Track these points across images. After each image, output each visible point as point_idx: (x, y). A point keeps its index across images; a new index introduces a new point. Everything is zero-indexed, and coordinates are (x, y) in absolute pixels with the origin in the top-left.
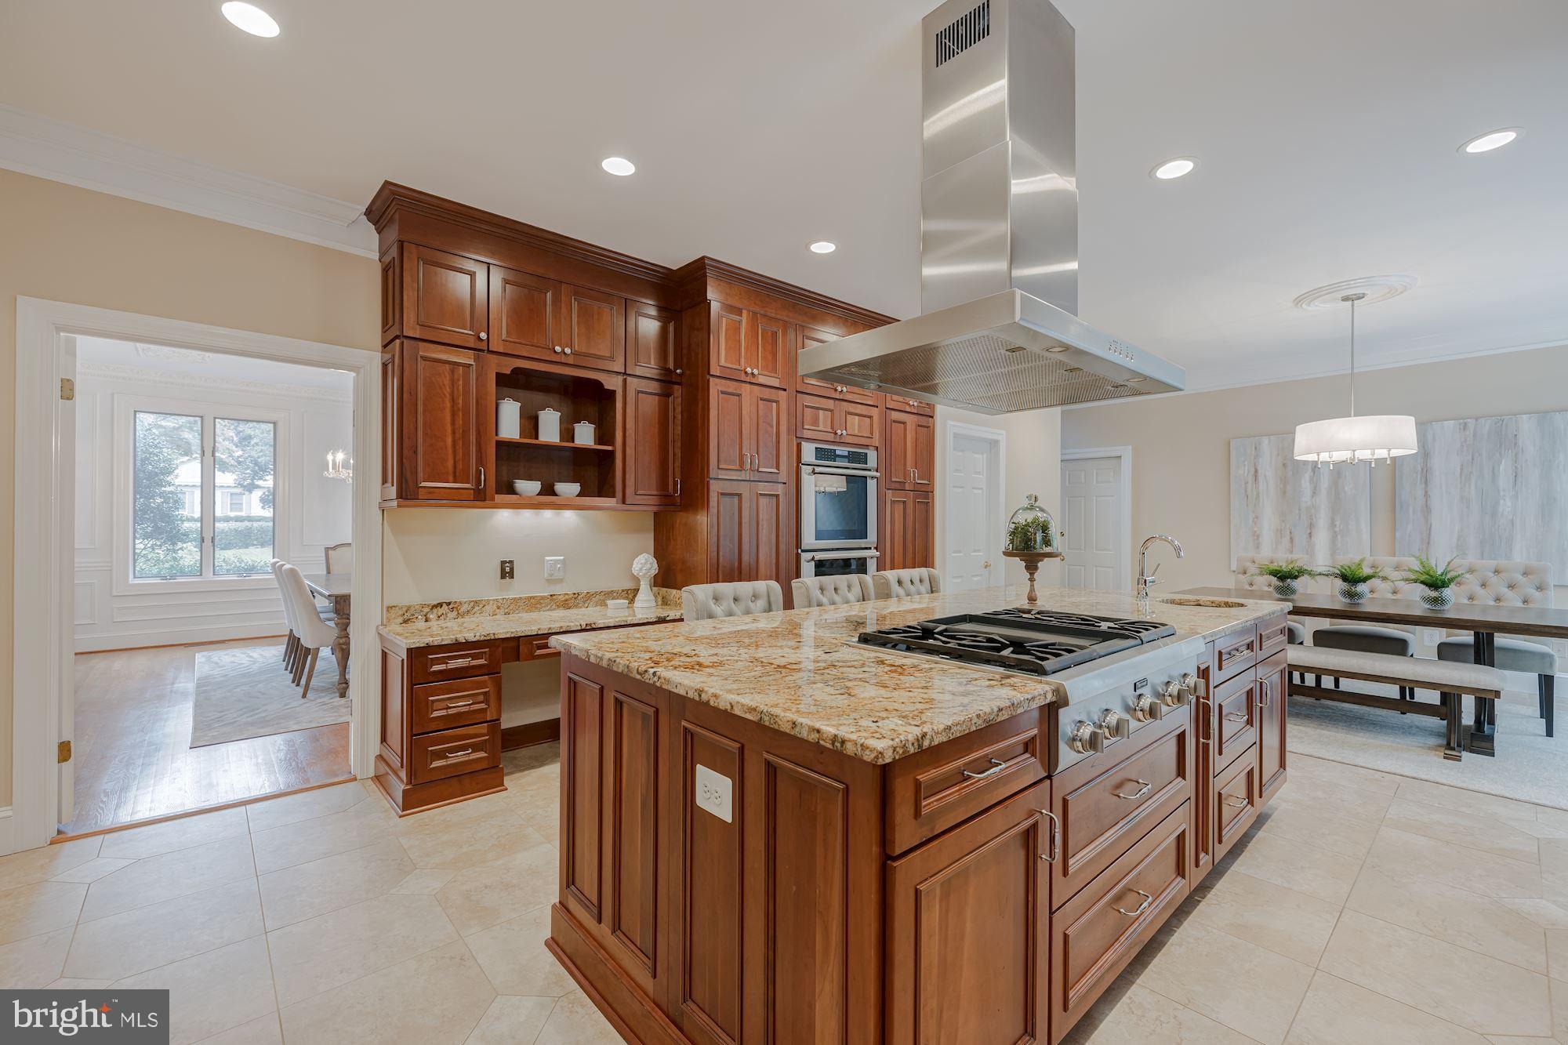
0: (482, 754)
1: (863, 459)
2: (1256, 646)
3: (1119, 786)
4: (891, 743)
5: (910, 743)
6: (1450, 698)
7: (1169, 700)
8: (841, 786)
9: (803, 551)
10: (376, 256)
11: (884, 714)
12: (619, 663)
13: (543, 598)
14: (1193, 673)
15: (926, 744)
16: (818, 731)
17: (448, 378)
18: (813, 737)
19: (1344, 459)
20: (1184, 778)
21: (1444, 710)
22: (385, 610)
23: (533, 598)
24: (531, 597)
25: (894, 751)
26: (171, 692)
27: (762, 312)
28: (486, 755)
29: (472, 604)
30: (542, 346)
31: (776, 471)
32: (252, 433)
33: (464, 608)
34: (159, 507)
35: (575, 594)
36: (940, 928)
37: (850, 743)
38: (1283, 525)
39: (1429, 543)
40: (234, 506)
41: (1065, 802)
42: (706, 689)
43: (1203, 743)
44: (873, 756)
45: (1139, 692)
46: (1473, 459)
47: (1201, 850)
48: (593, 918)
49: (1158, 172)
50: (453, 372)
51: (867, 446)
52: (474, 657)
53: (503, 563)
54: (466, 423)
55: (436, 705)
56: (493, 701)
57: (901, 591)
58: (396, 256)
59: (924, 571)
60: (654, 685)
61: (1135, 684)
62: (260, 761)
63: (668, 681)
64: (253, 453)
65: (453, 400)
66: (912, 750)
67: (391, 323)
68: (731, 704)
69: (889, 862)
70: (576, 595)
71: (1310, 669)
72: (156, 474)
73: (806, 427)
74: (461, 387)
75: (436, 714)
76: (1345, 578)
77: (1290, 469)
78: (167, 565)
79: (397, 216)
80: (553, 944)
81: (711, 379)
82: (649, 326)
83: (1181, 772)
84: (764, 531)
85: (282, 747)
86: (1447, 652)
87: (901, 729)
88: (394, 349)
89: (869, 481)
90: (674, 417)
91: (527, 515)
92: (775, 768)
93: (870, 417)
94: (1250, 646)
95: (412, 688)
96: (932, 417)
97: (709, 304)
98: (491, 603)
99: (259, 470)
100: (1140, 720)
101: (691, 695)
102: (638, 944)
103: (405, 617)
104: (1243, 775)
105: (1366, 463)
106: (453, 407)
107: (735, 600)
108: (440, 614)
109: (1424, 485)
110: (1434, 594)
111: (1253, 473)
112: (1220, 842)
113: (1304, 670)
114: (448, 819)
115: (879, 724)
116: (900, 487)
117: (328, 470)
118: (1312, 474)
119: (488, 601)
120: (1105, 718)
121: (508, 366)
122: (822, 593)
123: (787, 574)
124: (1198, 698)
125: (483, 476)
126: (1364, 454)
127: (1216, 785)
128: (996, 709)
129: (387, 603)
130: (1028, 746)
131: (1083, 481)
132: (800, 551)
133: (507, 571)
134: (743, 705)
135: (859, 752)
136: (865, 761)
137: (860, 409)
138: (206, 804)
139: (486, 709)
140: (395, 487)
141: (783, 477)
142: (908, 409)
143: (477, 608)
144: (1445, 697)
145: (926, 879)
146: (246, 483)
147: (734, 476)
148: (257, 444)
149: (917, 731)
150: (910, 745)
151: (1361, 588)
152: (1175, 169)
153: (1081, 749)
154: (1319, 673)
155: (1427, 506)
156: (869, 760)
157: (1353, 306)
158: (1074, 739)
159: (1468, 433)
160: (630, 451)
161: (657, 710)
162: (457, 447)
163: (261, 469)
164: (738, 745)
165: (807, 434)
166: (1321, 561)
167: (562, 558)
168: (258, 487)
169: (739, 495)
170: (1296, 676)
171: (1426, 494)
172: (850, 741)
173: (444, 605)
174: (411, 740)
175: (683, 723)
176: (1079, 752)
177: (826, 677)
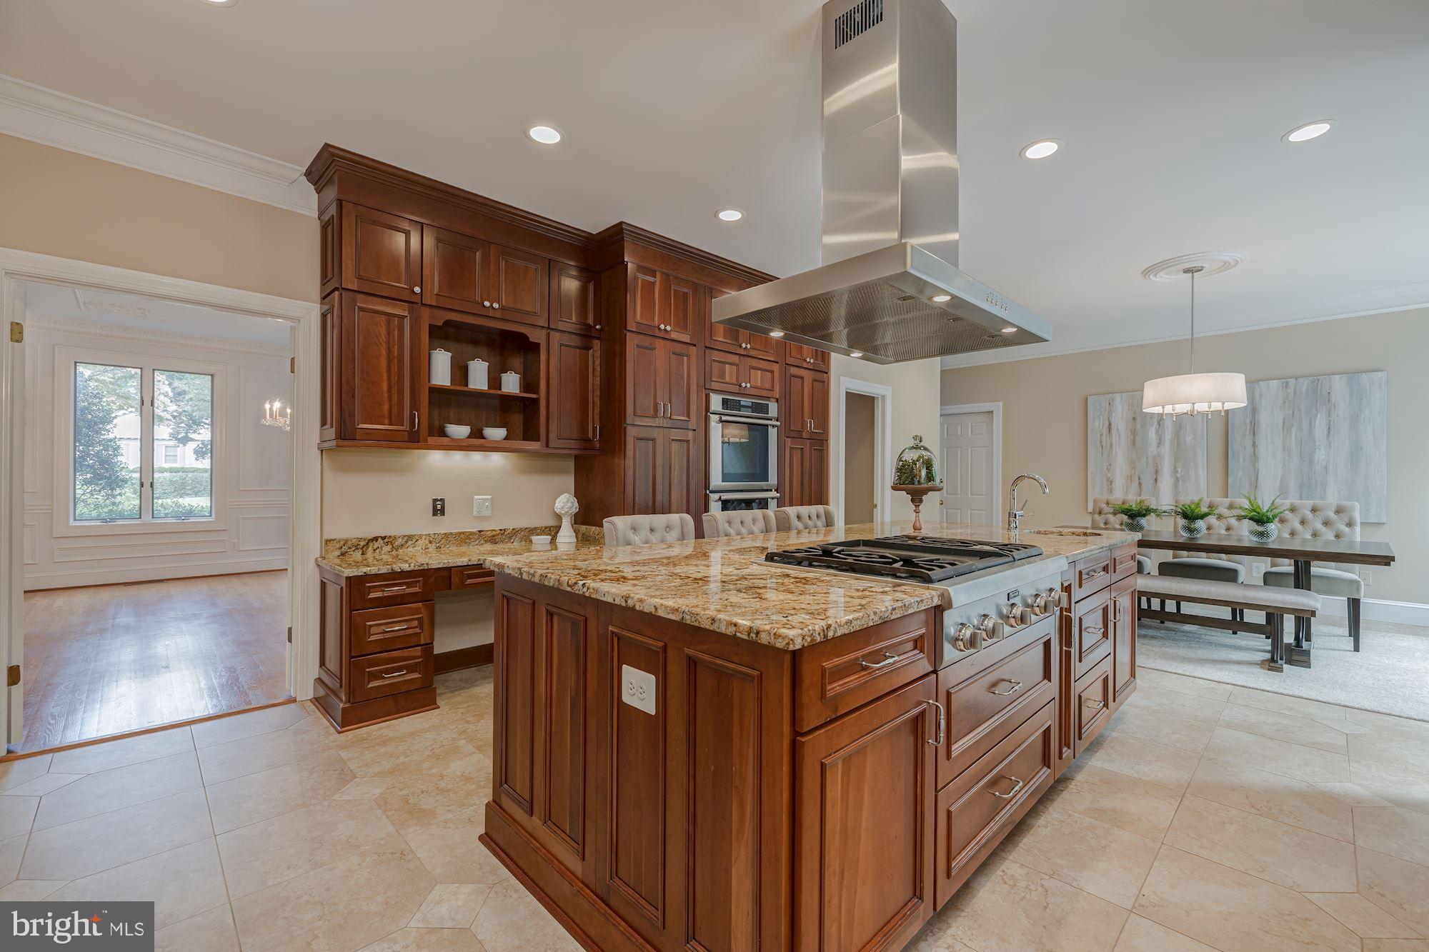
0: (416, 675)
1: (764, 409)
2: (1111, 569)
3: (995, 684)
4: (800, 631)
5: (817, 633)
6: (1274, 618)
7: (1037, 610)
8: (755, 673)
9: (711, 492)
10: (315, 214)
11: (793, 612)
12: (550, 578)
13: (472, 533)
14: (1058, 588)
15: (830, 634)
16: (735, 625)
17: (384, 329)
18: (731, 631)
19: (1185, 411)
20: (1050, 680)
21: (1268, 628)
22: (324, 543)
23: (463, 533)
24: (461, 533)
25: (803, 639)
26: (113, 626)
27: (674, 274)
28: (420, 676)
29: (405, 538)
30: (472, 300)
31: (687, 419)
32: (187, 389)
33: (399, 542)
34: (97, 455)
35: (501, 530)
36: (842, 801)
37: (764, 633)
38: (1133, 472)
39: (1256, 486)
40: (168, 458)
41: (949, 695)
42: (632, 595)
43: (1066, 651)
44: (785, 643)
45: (1012, 601)
46: (1293, 413)
47: (1063, 744)
48: (525, 811)
49: (1029, 151)
50: (388, 323)
51: (768, 398)
52: (409, 585)
53: (435, 500)
54: (401, 369)
55: (373, 630)
56: (426, 626)
57: (800, 526)
58: (335, 214)
59: (820, 508)
60: (583, 595)
61: (1008, 594)
62: (202, 685)
63: (596, 591)
64: (188, 408)
65: (389, 348)
66: (818, 639)
67: (330, 276)
68: (655, 607)
69: (798, 738)
70: (503, 531)
71: (1156, 595)
72: (96, 423)
73: (714, 379)
74: (396, 337)
75: (372, 638)
76: (1185, 516)
77: (1139, 420)
78: (106, 510)
79: (336, 178)
80: (487, 839)
81: (628, 334)
82: (570, 285)
83: (1047, 675)
84: (676, 474)
85: (223, 673)
86: (1270, 579)
87: (808, 622)
88: (333, 299)
89: (770, 428)
90: (594, 369)
91: (458, 456)
92: (696, 663)
93: (772, 372)
94: (1105, 569)
95: (351, 614)
96: (827, 373)
97: (627, 265)
98: (424, 537)
99: (195, 423)
100: (1012, 626)
101: (618, 602)
102: (568, 833)
103: (343, 550)
104: (1100, 682)
105: (1204, 415)
106: (388, 354)
107: (652, 530)
108: (375, 547)
109: (1252, 436)
110: (1261, 529)
111: (1107, 425)
112: (1080, 738)
113: (1150, 595)
114: (385, 734)
115: (790, 618)
116: (797, 436)
117: (265, 418)
118: (1158, 427)
119: (421, 536)
120: (983, 621)
121: (441, 318)
122: (730, 526)
123: (698, 508)
124: (1061, 609)
125: (417, 419)
126: (1202, 407)
127: (1076, 688)
128: (890, 608)
129: (326, 536)
130: (917, 643)
131: (959, 433)
132: (708, 492)
133: (438, 509)
134: (666, 607)
135: (772, 641)
136: (777, 648)
137: (763, 364)
138: (152, 724)
139: (420, 633)
140: (334, 428)
141: (692, 425)
142: (805, 365)
143: (410, 542)
144: (1269, 617)
145: (830, 755)
146: (180, 436)
147: (649, 422)
148: (191, 399)
149: (823, 623)
150: (817, 635)
151: (1200, 524)
152: (1043, 150)
153: (962, 647)
154: (1163, 598)
155: (1254, 454)
156: (781, 647)
157: (1193, 277)
158: (957, 639)
159: (1289, 391)
160: (553, 399)
161: (586, 619)
162: (392, 392)
163: (194, 423)
164: (661, 644)
165: (715, 386)
166: (1165, 500)
167: (490, 497)
168: (192, 440)
169: (653, 440)
170: (1144, 599)
171: (1254, 444)
172: (764, 631)
173: (380, 540)
174: (350, 662)
175: (610, 628)
176: (961, 650)
177: (739, 586)
